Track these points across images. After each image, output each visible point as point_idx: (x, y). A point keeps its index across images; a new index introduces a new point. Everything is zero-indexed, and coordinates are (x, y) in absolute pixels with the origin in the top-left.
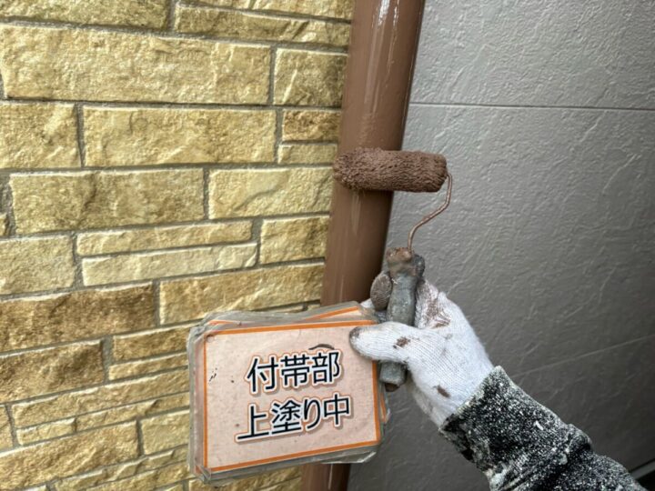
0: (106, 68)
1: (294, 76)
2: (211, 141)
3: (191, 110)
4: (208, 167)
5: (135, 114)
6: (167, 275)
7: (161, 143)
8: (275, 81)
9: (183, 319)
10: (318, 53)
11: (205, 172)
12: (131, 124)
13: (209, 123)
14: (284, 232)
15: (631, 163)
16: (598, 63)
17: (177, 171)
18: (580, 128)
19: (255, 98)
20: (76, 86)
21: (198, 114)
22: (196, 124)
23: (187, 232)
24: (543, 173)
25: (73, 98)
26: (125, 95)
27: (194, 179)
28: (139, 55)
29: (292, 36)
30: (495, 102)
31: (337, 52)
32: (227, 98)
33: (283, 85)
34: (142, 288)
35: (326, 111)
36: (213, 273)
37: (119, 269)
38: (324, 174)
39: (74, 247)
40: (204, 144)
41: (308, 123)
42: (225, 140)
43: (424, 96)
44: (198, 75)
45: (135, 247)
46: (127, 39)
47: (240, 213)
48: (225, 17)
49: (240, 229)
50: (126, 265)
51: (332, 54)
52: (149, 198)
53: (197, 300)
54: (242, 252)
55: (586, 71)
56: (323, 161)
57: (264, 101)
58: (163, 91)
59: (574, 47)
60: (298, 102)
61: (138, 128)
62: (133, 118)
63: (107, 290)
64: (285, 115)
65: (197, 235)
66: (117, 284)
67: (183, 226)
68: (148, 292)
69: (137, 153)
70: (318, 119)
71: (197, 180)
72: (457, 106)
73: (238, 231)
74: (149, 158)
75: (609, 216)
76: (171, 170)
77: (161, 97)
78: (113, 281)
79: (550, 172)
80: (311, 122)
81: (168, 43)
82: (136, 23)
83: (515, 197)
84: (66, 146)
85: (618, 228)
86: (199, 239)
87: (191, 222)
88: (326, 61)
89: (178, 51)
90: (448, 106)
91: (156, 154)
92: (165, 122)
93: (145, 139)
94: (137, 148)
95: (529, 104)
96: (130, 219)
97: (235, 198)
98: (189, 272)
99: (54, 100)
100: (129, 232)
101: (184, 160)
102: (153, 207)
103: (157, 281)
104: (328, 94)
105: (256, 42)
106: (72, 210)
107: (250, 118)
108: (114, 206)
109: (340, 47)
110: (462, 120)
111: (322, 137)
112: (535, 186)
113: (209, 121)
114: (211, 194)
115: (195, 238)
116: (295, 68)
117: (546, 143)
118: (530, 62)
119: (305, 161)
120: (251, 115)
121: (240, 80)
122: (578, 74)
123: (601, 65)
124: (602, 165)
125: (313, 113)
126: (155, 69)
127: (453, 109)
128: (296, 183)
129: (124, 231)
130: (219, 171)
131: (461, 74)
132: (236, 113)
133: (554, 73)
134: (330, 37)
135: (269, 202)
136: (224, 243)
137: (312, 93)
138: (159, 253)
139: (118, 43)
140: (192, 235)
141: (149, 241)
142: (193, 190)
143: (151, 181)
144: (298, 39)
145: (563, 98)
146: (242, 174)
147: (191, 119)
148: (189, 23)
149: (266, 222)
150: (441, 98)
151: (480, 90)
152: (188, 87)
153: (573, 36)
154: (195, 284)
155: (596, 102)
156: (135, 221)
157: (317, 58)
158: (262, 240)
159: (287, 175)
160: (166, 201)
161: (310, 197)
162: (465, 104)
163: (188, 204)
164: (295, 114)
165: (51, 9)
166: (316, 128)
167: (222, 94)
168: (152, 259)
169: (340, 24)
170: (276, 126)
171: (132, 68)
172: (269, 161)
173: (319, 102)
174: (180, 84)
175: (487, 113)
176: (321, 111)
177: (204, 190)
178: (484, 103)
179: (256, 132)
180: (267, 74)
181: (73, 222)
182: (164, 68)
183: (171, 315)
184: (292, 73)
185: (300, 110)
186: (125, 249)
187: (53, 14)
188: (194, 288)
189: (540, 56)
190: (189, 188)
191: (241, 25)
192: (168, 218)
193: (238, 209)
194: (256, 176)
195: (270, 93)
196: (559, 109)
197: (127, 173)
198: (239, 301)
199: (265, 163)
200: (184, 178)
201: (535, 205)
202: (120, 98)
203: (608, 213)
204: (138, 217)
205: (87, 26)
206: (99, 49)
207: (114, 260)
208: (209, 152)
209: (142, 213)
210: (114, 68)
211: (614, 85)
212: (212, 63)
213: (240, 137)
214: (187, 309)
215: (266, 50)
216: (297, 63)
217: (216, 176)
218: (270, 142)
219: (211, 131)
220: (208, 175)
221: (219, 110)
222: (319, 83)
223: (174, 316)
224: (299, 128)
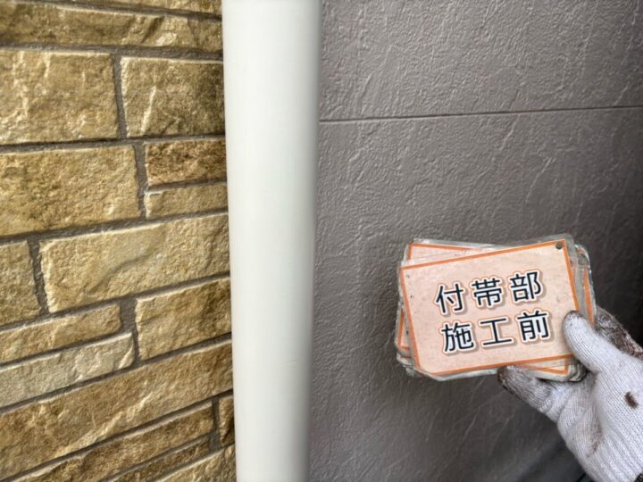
1: (152, 95)
4: (35, 236)
8: (125, 104)
10: (183, 62)
11: (30, 246)
13: (25, 172)
14: (170, 311)
15: (548, 167)
16: (507, 63)
18: (498, 135)
19: (97, 130)
23: (16, 339)
24: (468, 189)
27: (14, 258)
29: (142, 38)
30: (410, 112)
31: (209, 59)
33: (138, 109)
35: (206, 140)
36: (68, 388)
38: (217, 223)
40: (23, 205)
41: (182, 158)
42: (59, 194)
43: (330, 111)
47: (99, 296)
48: (29, 13)
49: (102, 318)
54: (109, 349)
55: (497, 73)
56: (213, 206)
57: (112, 133)
59: (482, 46)
60: (164, 131)
64: (147, 151)
67: (7, 331)
70: (197, 151)
71: (20, 259)
72: (370, 121)
73: (100, 322)
75: (534, 226)
79: (475, 187)
80: (187, 156)
83: (444, 220)
88: (197, 73)
90: (359, 122)
95: (447, 112)
97: (88, 276)
98: (29, 396)
104: (206, 116)
105: (84, 48)
109: (212, 53)
110: (377, 138)
111: (205, 175)
113: (25, 170)
114: (47, 276)
115: (30, 344)
116: (152, 83)
117: (468, 155)
118: (441, 64)
119: (186, 210)
120: (95, 155)
121: (68, 106)
122: (490, 76)
123: (510, 65)
124: (522, 173)
125: (187, 144)
127: (365, 125)
128: (178, 241)
130: (55, 241)
131: (369, 82)
132: (69, 154)
133: (467, 76)
134: (197, 39)
135: (141, 273)
136: (79, 343)
137: (183, 117)
140: (25, 342)
144: (149, 43)
145: (478, 104)
146: (93, 240)
149: (140, 301)
150: (351, 113)
151: (392, 100)
153: (480, 33)
154: (42, 410)
155: (509, 107)
157: (181, 68)
158: (139, 327)
159: (162, 232)
161: (200, 257)
162: (378, 118)
163: (9, 297)
164: (162, 148)
166: (196, 163)
167: (43, 128)
169: (209, 22)
170: (136, 166)
172: (132, 216)
173: (195, 129)
175: (403, 126)
176: (198, 140)
177: (35, 272)
178: (399, 115)
180: (111, 94)
184: (149, 91)
185: (169, 141)
189: (451, 57)
190: (8, 273)
191: (57, 23)
193: (94, 290)
194: (116, 239)
195: (120, 121)
196: (476, 116)
198: (117, 417)
199: (127, 220)
208: (32, 216)
211: (525, 86)
212: (16, 82)
213: (81, 189)
215: (104, 59)
216: (155, 77)
217: (51, 249)
218: (130, 190)
219: (31, 185)
220: (38, 249)
221: (41, 152)
222: (191, 103)
223: (14, 465)
224: (171, 166)
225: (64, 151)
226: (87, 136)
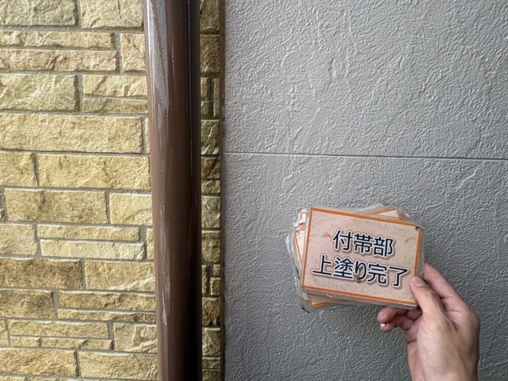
0: (47, 133)
2: (107, 175)
3: (94, 156)
5: (62, 158)
6: (88, 257)
7: (78, 175)
9: (100, 288)
12: (60, 163)
17: (89, 192)
20: (33, 143)
21: (98, 158)
25: (32, 149)
26: (57, 147)
28: (64, 125)
34: (73, 262)
37: (60, 247)
39: (36, 232)
44: (98, 136)
45: (68, 236)
46: (58, 117)
50: (64, 247)
52: (73, 207)
53: (107, 276)
58: (77, 145)
61: (65, 166)
62: (61, 160)
63: (53, 260)
65: (104, 234)
66: (59, 258)
68: (77, 265)
69: (65, 180)
74: (72, 183)
76: (85, 191)
77: (76, 148)
81: (78, 118)
82: (60, 108)
84: (29, 174)
86: (105, 236)
89: (84, 122)
91: (76, 181)
92: (79, 163)
93: (69, 172)
94: (65, 177)
96: (63, 219)
99: (24, 151)
100: (63, 226)
101: (91, 186)
102: (75, 212)
103: (82, 259)
106: (33, 210)
107: (131, 162)
126: (73, 133)
129: (61, 226)
138: (81, 242)
139: (53, 119)
141: (76, 233)
142: (99, 204)
143: (74, 197)
147: (94, 162)
148: (89, 107)
152: (92, 143)
156: (65, 220)
160: (83, 210)
165: (20, 104)
168: (77, 245)
171: (60, 132)
174: (88, 141)
181: (34, 217)
182: (77, 132)
183: (92, 283)
186: (62, 236)
187: (21, 107)
192: (86, 220)
197: (60, 192)
200: (93, 197)
202: (55, 149)
204: (67, 218)
205: (37, 112)
206: (43, 123)
207: (56, 243)
209: (69, 216)
210: (50, 133)
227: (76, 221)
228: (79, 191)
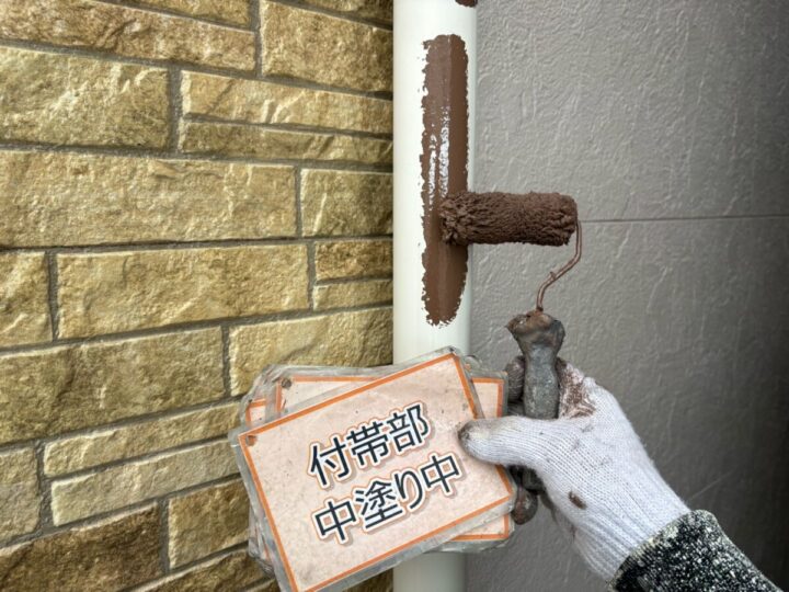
0: (91, 201)
1: (324, 200)
2: (230, 288)
3: (203, 250)
4: (227, 323)
5: (131, 259)
6: (179, 487)
7: (165, 297)
8: (303, 208)
9: (202, 554)
10: (348, 172)
11: (223, 331)
12: (125, 274)
13: (226, 265)
15: (665, 277)
16: (616, 173)
17: (188, 333)
18: (614, 242)
19: (281, 229)
20: (48, 227)
21: (212, 253)
22: (210, 268)
23: (204, 419)
24: (590, 296)
25: (43, 244)
26: (116, 235)
27: (210, 341)
28: (134, 182)
29: (317, 153)
31: (368, 170)
32: (247, 232)
33: (312, 213)
34: (144, 513)
35: (364, 241)
37: (108, 489)
38: (369, 318)
39: (40, 465)
40: (222, 292)
41: (344, 256)
42: (248, 286)
44: (210, 205)
45: (133, 450)
46: (119, 164)
48: (239, 134)
50: (119, 482)
51: (363, 173)
52: (150, 376)
53: (221, 518)
55: (608, 183)
56: (366, 302)
57: (292, 233)
58: (165, 228)
59: (593, 158)
60: (331, 232)
61: (133, 278)
62: (127, 265)
63: (90, 527)
64: (317, 248)
65: (217, 422)
66: (103, 516)
67: (198, 411)
68: (152, 519)
69: (133, 312)
70: (356, 250)
71: (215, 342)
74: (150, 319)
75: (658, 338)
76: (178, 333)
77: (163, 234)
78: (98, 510)
79: (596, 294)
80: (348, 255)
81: (171, 166)
82: (131, 142)
84: (31, 311)
85: (669, 351)
86: (219, 427)
87: (208, 404)
88: (358, 181)
89: (183, 175)
91: (159, 312)
92: (169, 268)
93: (143, 292)
94: (133, 305)
96: (125, 409)
97: (265, 362)
98: (209, 479)
99: (16, 249)
100: (123, 429)
101: (196, 317)
102: (157, 387)
103: (163, 499)
104: (364, 220)
105: (276, 161)
106: (37, 407)
107: (277, 255)
108: (102, 392)
109: (370, 165)
111: (362, 272)
112: (585, 312)
113: (226, 262)
114: (233, 360)
115: (214, 425)
116: (323, 191)
118: (557, 175)
119: (345, 304)
120: (278, 251)
121: (261, 209)
122: (600, 187)
123: (619, 175)
124: (641, 281)
125: (348, 244)
126: (156, 200)
128: (337, 333)
129: (116, 429)
130: (242, 328)
132: (259, 250)
134: (358, 154)
137: (345, 220)
138: (167, 456)
139: (106, 168)
140: (210, 423)
141: (151, 439)
142: (209, 357)
143: (153, 350)
144: (324, 157)
145: (593, 211)
146: (272, 328)
147: (203, 262)
148: (197, 141)
152: (198, 220)
153: (589, 147)
154: (218, 494)
155: (622, 215)
156: (132, 411)
157: (346, 178)
159: (326, 324)
160: (173, 378)
161: (355, 349)
163: (203, 378)
164: (329, 247)
165: (15, 126)
166: (355, 261)
167: (241, 227)
168: (157, 466)
169: (367, 139)
170: (308, 263)
171: (126, 199)
172: (303, 307)
173: (355, 231)
174: (187, 218)
176: (357, 241)
177: (224, 356)
179: (286, 272)
180: (293, 199)
181: (38, 426)
182: (166, 197)
183: (186, 549)
184: (320, 197)
185: (335, 241)
186: (118, 456)
187: (19, 133)
188: (217, 501)
189: (565, 169)
190: (204, 354)
191: (257, 141)
192: (178, 401)
194: (289, 328)
195: (298, 223)
197: (119, 343)
199: (299, 310)
200: (197, 341)
201: (590, 334)
202: (109, 239)
203: (656, 335)
204: (136, 404)
205: (64, 147)
206: (81, 177)
207: (100, 477)
208: (228, 303)
209: (141, 399)
210: (100, 201)
211: (634, 196)
212: (225, 188)
213: (265, 281)
214: (208, 535)
215: (289, 171)
216: (326, 185)
217: (240, 334)
218: (303, 284)
219: (229, 276)
220: (228, 334)
221: (238, 248)
222: (352, 208)
223: (189, 552)
224: (336, 263)
225: (255, 247)
226: (273, 234)
227: (155, 409)
228: (165, 335)
